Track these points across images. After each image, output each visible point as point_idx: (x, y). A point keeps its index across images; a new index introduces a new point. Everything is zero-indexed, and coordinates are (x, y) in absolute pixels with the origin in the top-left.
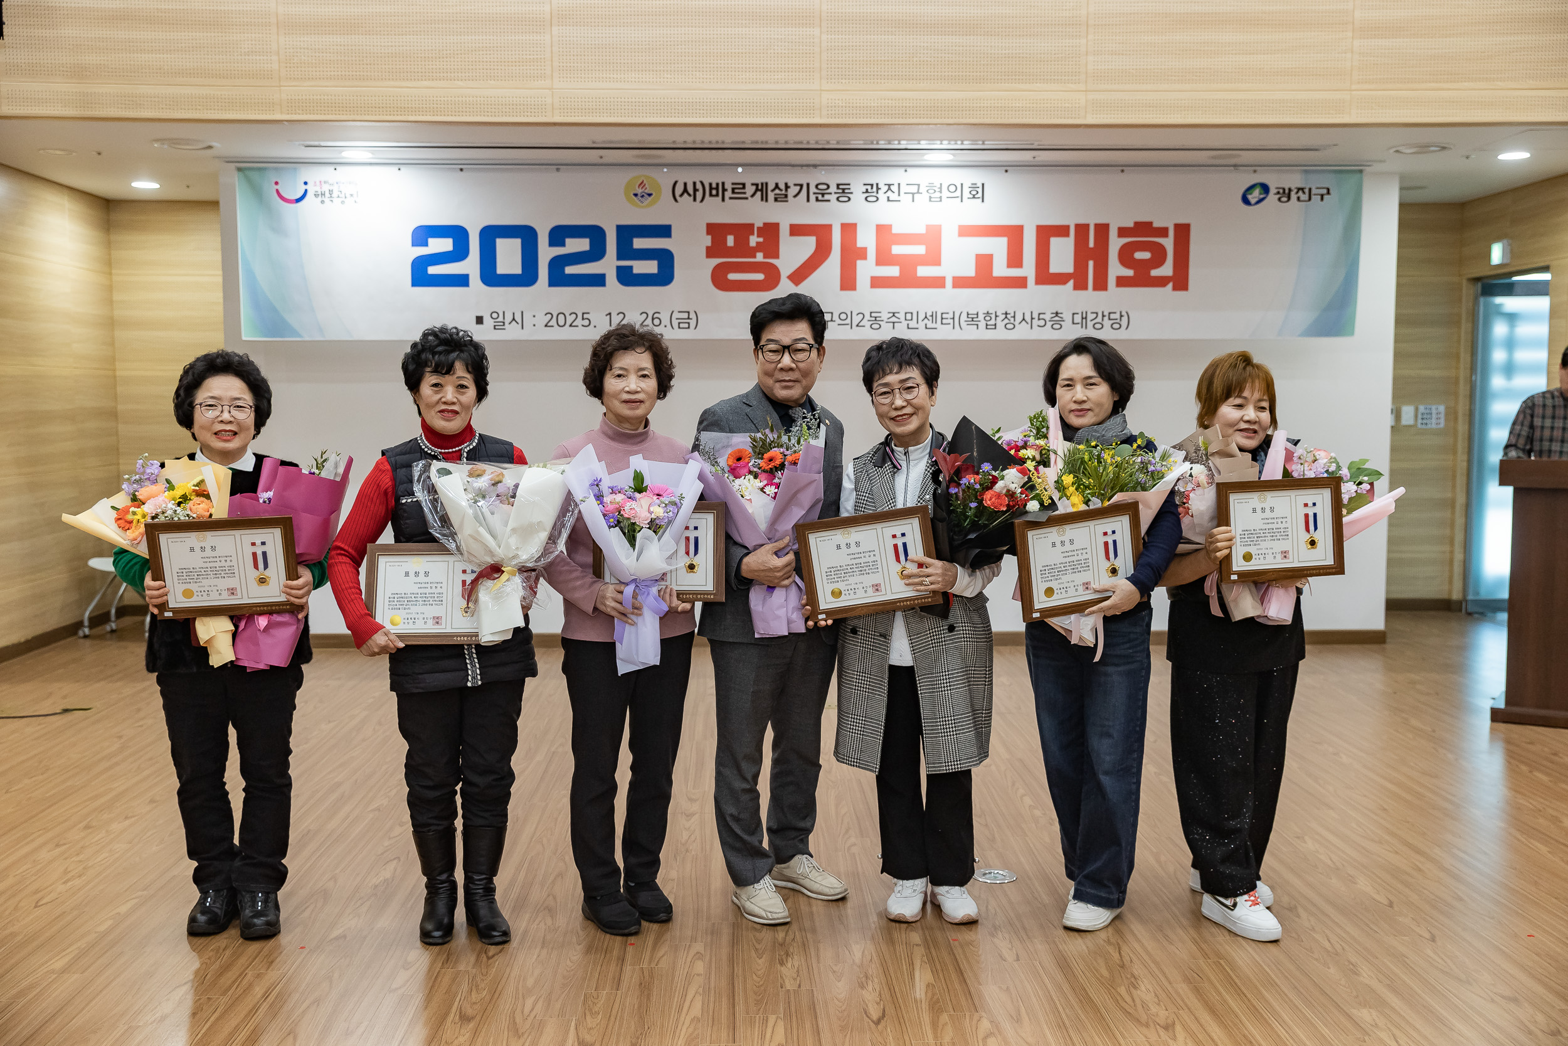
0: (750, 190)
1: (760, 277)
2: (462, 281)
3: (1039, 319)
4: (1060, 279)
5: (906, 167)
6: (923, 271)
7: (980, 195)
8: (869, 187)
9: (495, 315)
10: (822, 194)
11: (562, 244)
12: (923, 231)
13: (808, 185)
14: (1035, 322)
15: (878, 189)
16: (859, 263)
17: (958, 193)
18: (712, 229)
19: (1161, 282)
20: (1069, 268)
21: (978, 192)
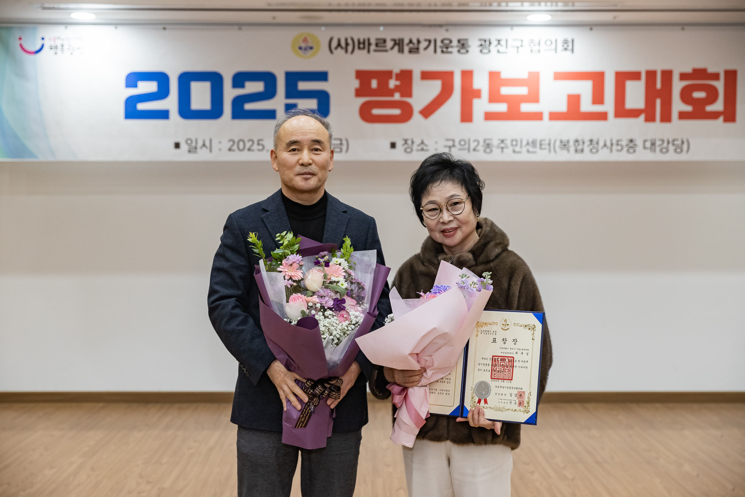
0: (390, 44)
1: (397, 112)
2: (164, 115)
3: (618, 144)
4: (634, 113)
5: (512, 26)
6: (525, 108)
7: (570, 47)
8: (483, 43)
9: (189, 142)
10: (446, 47)
11: (242, 86)
12: (524, 75)
13: (435, 41)
14: (615, 147)
15: (490, 43)
16: (476, 102)
17: (553, 46)
18: (361, 75)
19: (714, 115)
20: (641, 105)
21: (568, 46)
